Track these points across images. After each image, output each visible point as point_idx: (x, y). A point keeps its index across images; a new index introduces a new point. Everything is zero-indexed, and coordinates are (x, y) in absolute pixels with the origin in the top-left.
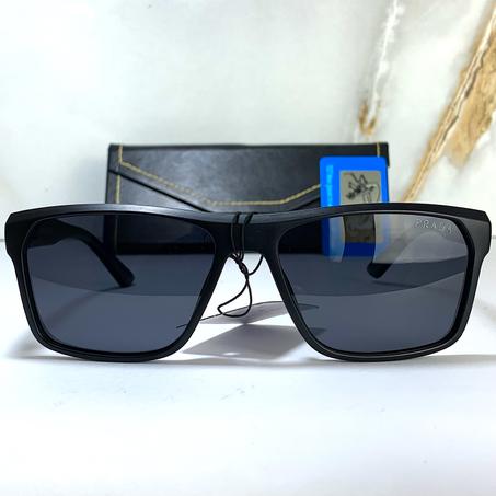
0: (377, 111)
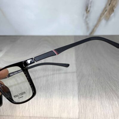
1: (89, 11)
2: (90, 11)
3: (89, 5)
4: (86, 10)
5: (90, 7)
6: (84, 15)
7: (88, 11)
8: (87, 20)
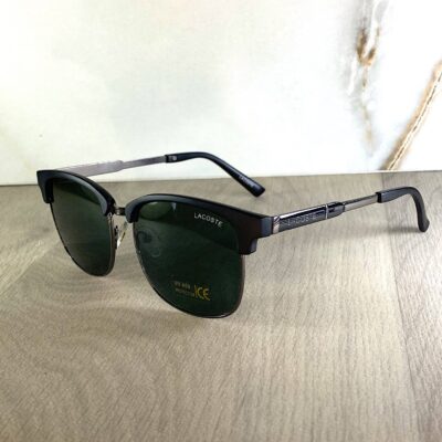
0: (376, 40)
1: (371, 54)
2: (378, 53)
3: (374, 25)
4: (360, 51)
5: (378, 32)
6: (348, 73)
7: (365, 55)
8: (365, 96)
